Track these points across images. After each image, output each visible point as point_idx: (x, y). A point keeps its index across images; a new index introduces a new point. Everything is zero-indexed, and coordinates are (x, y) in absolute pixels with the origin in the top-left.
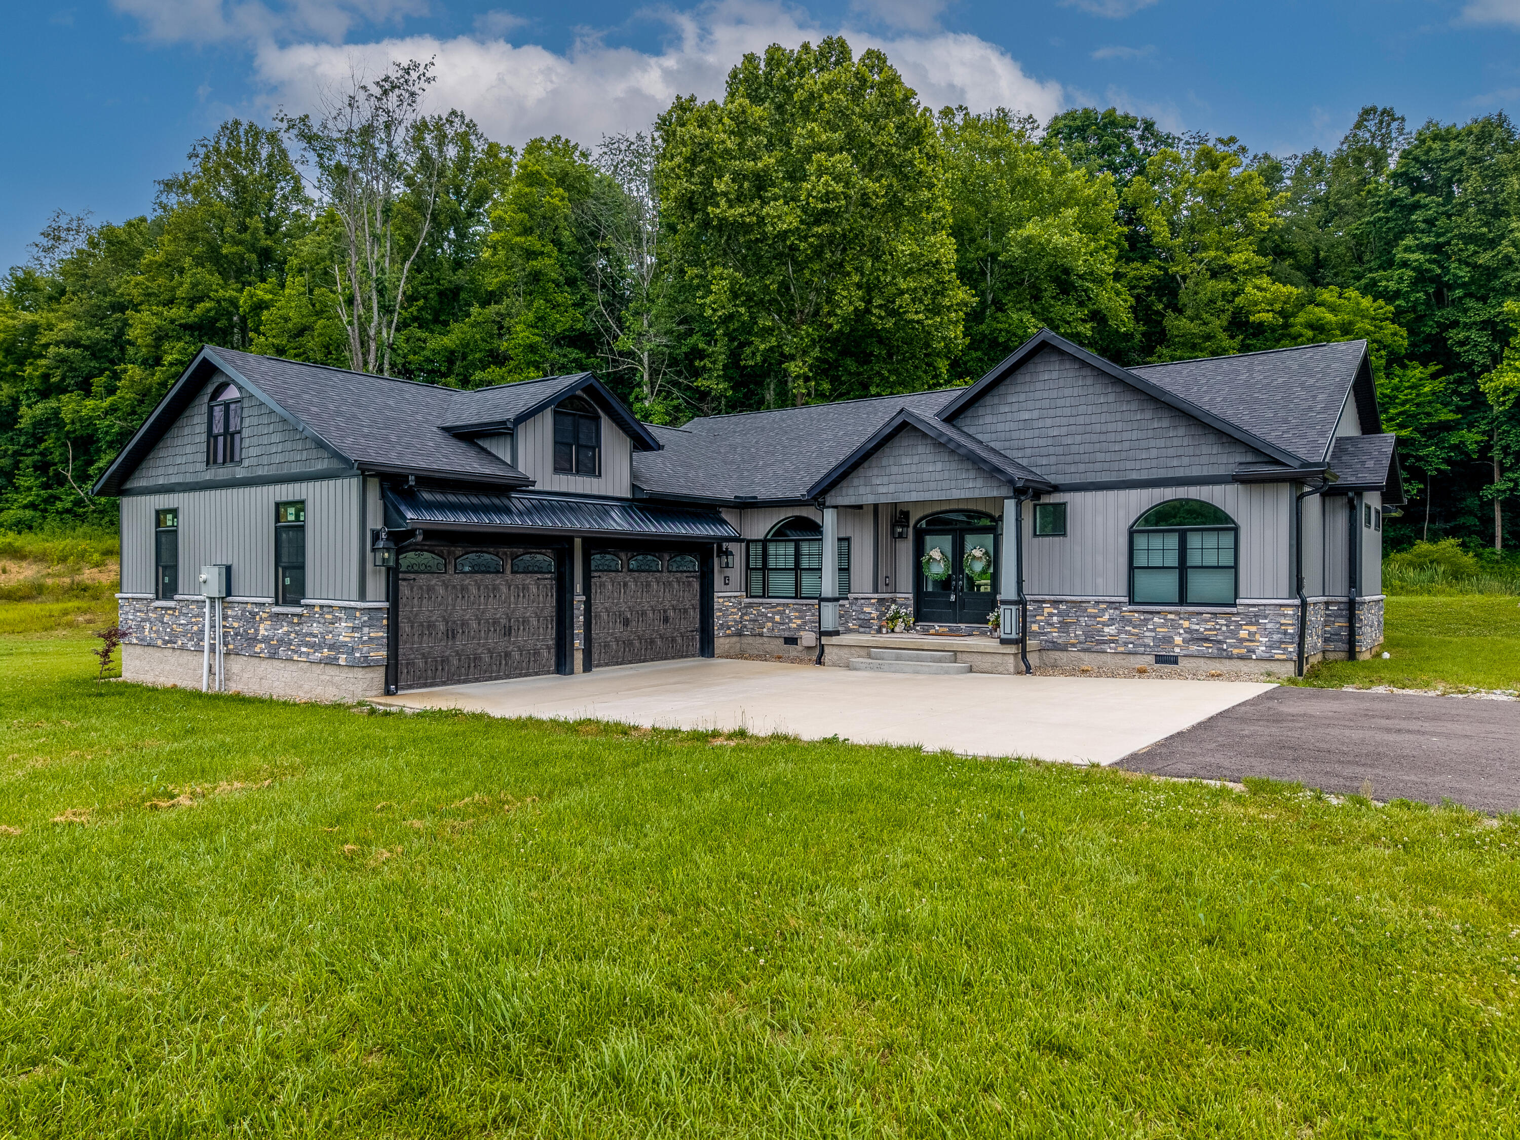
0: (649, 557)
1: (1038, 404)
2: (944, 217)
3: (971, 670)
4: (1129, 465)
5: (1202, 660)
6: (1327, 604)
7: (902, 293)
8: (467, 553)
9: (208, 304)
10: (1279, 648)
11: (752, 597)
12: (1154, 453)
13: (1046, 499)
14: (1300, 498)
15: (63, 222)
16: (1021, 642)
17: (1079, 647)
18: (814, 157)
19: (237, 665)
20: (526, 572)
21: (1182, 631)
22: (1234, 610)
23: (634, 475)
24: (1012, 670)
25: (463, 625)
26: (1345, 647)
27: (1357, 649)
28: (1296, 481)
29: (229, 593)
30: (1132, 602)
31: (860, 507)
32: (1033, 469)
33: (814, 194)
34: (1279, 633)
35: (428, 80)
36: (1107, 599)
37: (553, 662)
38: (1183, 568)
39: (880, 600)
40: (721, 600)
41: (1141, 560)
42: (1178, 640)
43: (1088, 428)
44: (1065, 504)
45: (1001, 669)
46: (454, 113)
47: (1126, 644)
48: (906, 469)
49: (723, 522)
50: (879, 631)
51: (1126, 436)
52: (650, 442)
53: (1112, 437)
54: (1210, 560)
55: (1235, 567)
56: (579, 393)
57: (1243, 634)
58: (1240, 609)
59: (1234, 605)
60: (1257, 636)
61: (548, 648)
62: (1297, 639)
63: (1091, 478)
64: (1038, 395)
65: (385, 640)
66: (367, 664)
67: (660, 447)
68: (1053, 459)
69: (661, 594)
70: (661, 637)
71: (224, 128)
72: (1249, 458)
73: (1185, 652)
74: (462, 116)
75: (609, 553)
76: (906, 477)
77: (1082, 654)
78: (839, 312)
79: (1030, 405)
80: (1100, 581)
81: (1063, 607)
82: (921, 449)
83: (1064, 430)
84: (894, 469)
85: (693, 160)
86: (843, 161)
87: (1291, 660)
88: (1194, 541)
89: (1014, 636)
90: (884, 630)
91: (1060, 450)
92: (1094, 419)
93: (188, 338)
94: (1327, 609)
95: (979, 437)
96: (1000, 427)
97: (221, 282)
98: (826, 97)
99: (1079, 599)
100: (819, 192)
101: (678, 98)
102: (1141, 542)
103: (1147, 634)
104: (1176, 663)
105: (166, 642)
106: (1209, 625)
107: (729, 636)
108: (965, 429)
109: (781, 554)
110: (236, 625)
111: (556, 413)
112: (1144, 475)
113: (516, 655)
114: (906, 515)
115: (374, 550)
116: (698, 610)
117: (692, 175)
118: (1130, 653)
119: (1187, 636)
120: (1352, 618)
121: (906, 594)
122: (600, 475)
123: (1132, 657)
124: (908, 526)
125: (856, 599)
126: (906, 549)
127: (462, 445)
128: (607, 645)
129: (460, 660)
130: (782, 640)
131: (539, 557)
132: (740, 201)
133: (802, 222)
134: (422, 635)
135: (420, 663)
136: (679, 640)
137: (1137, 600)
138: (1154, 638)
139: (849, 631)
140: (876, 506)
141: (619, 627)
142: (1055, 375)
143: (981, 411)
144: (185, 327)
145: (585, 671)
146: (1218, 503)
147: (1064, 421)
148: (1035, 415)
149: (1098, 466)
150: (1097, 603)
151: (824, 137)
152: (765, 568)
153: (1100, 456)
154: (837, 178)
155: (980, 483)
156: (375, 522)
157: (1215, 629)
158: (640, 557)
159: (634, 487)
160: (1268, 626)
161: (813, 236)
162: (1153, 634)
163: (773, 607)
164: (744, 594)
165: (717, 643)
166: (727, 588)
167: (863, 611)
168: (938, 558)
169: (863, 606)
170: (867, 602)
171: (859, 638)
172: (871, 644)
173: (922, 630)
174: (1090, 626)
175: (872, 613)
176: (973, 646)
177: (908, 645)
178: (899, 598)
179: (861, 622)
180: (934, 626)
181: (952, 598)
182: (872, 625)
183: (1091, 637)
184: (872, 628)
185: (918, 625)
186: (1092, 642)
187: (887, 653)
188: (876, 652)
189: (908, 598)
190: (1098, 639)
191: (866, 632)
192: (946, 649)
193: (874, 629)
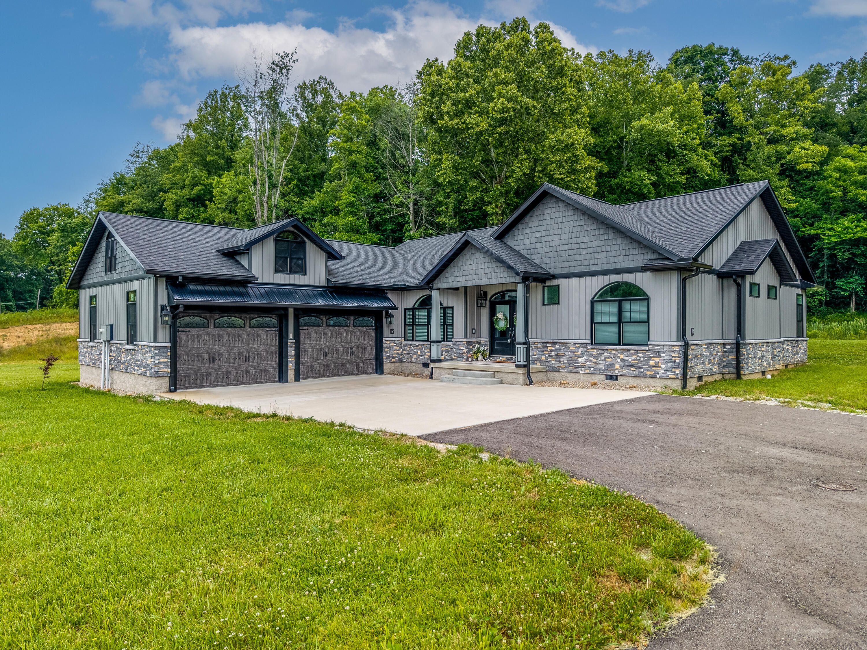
0: (341, 318)
1: (545, 228)
2: (584, 117)
3: (501, 382)
4: (592, 262)
5: (630, 378)
6: (724, 344)
7: (552, 163)
8: (221, 317)
9: (200, 187)
10: (671, 371)
11: (408, 340)
12: (604, 254)
13: (549, 283)
14: (684, 280)
15: (140, 148)
16: (527, 366)
17: (566, 369)
18: (496, 88)
19: (116, 375)
20: (260, 326)
21: (619, 361)
22: (646, 348)
23: (329, 272)
24: (522, 383)
25: (219, 355)
26: (735, 371)
27: (742, 372)
28: (680, 270)
29: (112, 338)
30: (593, 343)
31: (457, 289)
32: (542, 266)
33: (496, 109)
34: (671, 362)
35: (294, 62)
36: (579, 341)
37: (277, 376)
38: (620, 322)
39: (468, 342)
40: (388, 342)
41: (598, 319)
42: (617, 366)
43: (570, 241)
44: (558, 286)
45: (516, 382)
46: (321, 77)
47: (590, 368)
48: (471, 267)
49: (388, 300)
50: (467, 360)
51: (590, 245)
52: (336, 255)
53: (582, 246)
54: (635, 318)
55: (648, 322)
56: (291, 229)
57: (652, 363)
58: (650, 347)
59: (647, 345)
60: (660, 364)
61: (274, 368)
62: (682, 365)
63: (572, 270)
64: (545, 222)
65: (169, 363)
66: (157, 375)
67: (342, 258)
68: (552, 260)
69: (349, 339)
70: (349, 362)
71: (210, 94)
72: (655, 256)
73: (621, 373)
74: (326, 79)
75: (314, 316)
76: (471, 272)
77: (567, 374)
78: (514, 176)
79: (541, 228)
80: (577, 331)
81: (557, 346)
82: (478, 256)
83: (558, 243)
84: (465, 267)
85: (433, 94)
86: (512, 89)
87: (678, 378)
88: (627, 306)
89: (522, 363)
90: (470, 359)
91: (556, 254)
92: (574, 235)
93: (190, 206)
94: (725, 348)
95: (515, 247)
96: (526, 241)
97: (207, 175)
98: (505, 53)
99: (565, 341)
100: (498, 108)
101: (428, 60)
102: (598, 307)
103: (601, 362)
104: (617, 380)
105: (93, 364)
106: (634, 357)
107: (394, 362)
108: (508, 243)
109: (421, 316)
110: (114, 355)
111: (276, 241)
112: (599, 268)
113: (253, 372)
114: (485, 293)
115: (161, 316)
116: (374, 348)
117: (432, 103)
118: (592, 374)
119: (622, 364)
120: (738, 353)
121: (485, 339)
122: (306, 274)
123: (593, 376)
124: (486, 300)
125: (456, 341)
126: (485, 313)
127: (225, 259)
128: (312, 367)
129: (217, 374)
130: (421, 365)
131: (268, 319)
132: (457, 116)
133: (490, 125)
134: (194, 361)
135: (193, 376)
136: (361, 364)
137: (597, 342)
138: (605, 365)
139: (452, 360)
140: (466, 288)
141: (321, 358)
142: (553, 210)
143: (516, 233)
144: (189, 199)
145: (296, 381)
146: (638, 284)
147: (558, 237)
148: (543, 234)
149: (575, 263)
150: (575, 344)
151: (503, 76)
152: (413, 324)
153: (577, 257)
154: (509, 100)
155: (506, 274)
156: (163, 300)
157: (637, 360)
158: (335, 318)
159: (328, 280)
160: (666, 358)
161: (497, 133)
162: (604, 362)
163: (417, 346)
164: (403, 339)
165: (385, 366)
166: (393, 335)
167: (459, 348)
168: (501, 318)
169: (459, 345)
170: (461, 343)
171: (449, 364)
172: (454, 367)
173: (493, 359)
174: (571, 357)
175: (463, 350)
176: (502, 368)
177: (471, 368)
178: (482, 341)
179: (458, 354)
180: (499, 357)
181: (509, 341)
182: (463, 356)
183: (572, 364)
184: (463, 358)
185: (491, 357)
186: (572, 367)
187: (460, 372)
188: (457, 372)
189: (487, 341)
190: (576, 365)
191: (461, 360)
192: (490, 370)
193: (465, 359)
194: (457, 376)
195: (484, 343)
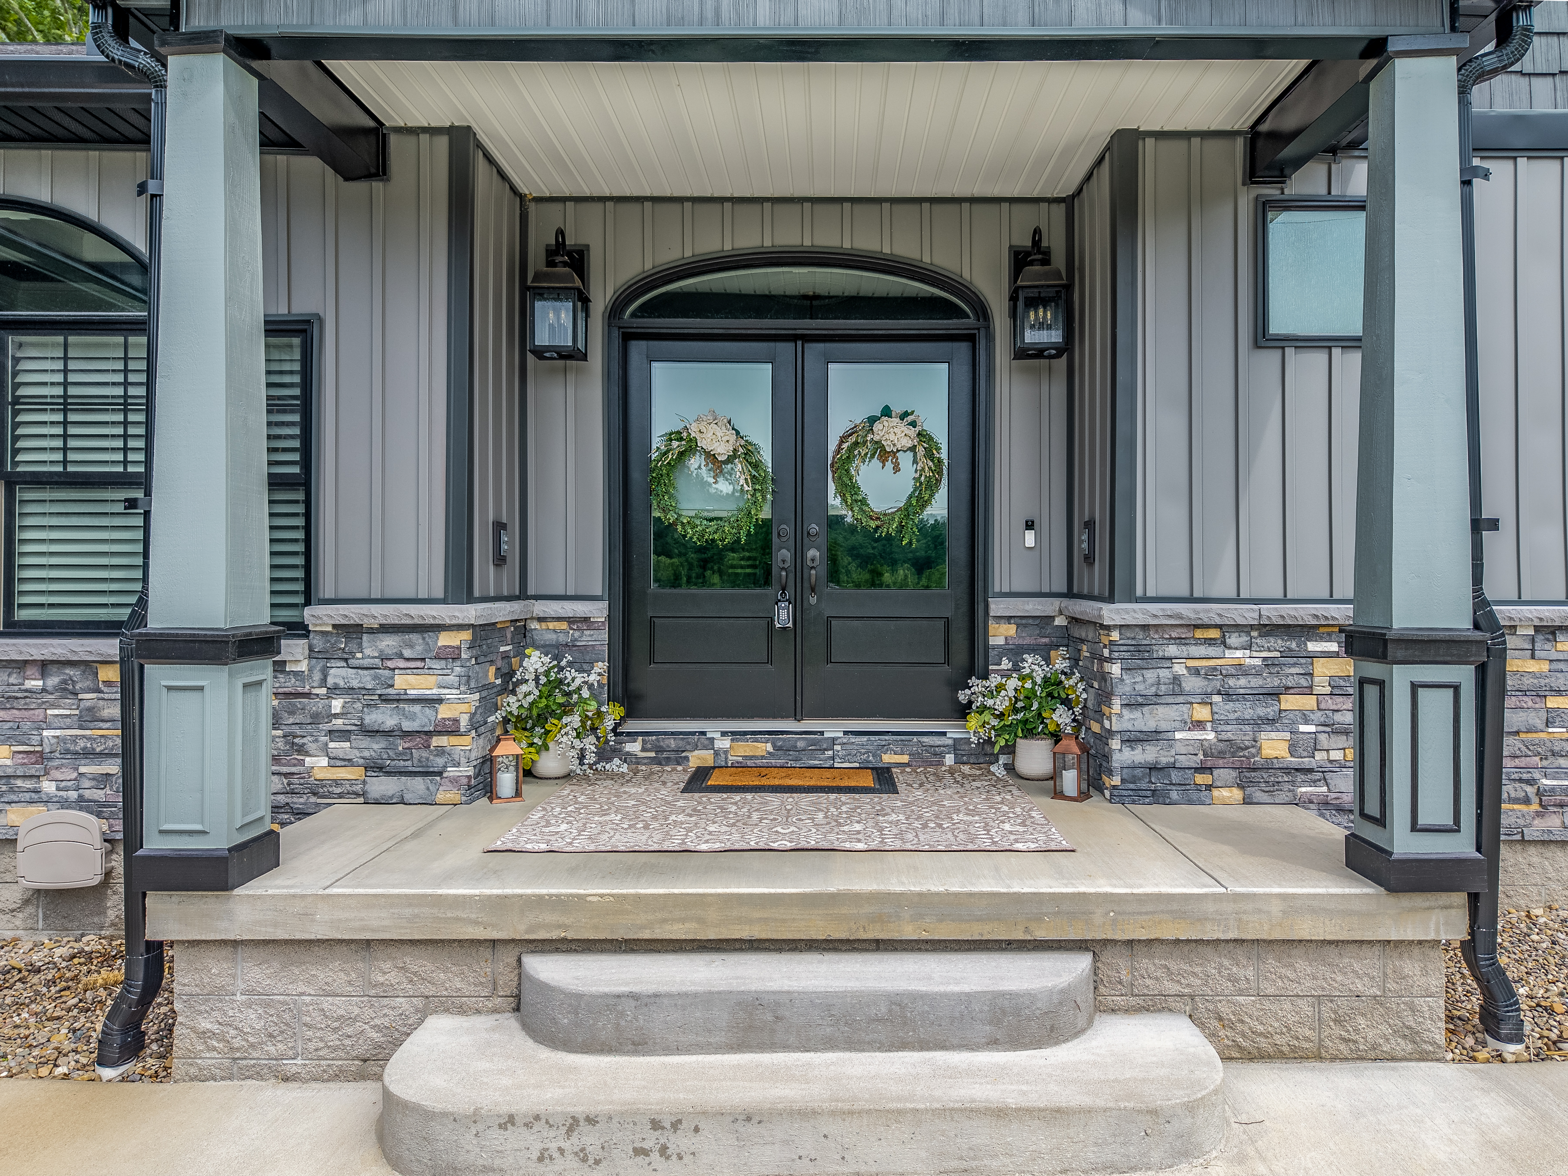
39: (478, 636)
90: (506, 781)
121: (579, 604)
126: (574, 407)
167: (390, 691)
168: (722, 450)
169: (389, 664)
170: (411, 646)
171: (429, 891)
172: (522, 927)
173: (653, 754)
174: (1517, 733)
175: (440, 701)
176: (1210, 908)
177: (784, 921)
178: (541, 620)
179: (375, 747)
180: (703, 733)
181: (783, 614)
182: (440, 761)
183: (1521, 780)
184: (440, 774)
185: (629, 734)
186: (1527, 801)
187: (669, 995)
188: (594, 989)
189: (586, 620)
190: (1552, 790)
191: (408, 797)
192: (1041, 934)
193: (454, 781)
194: (635, 1052)
195: (562, 638)
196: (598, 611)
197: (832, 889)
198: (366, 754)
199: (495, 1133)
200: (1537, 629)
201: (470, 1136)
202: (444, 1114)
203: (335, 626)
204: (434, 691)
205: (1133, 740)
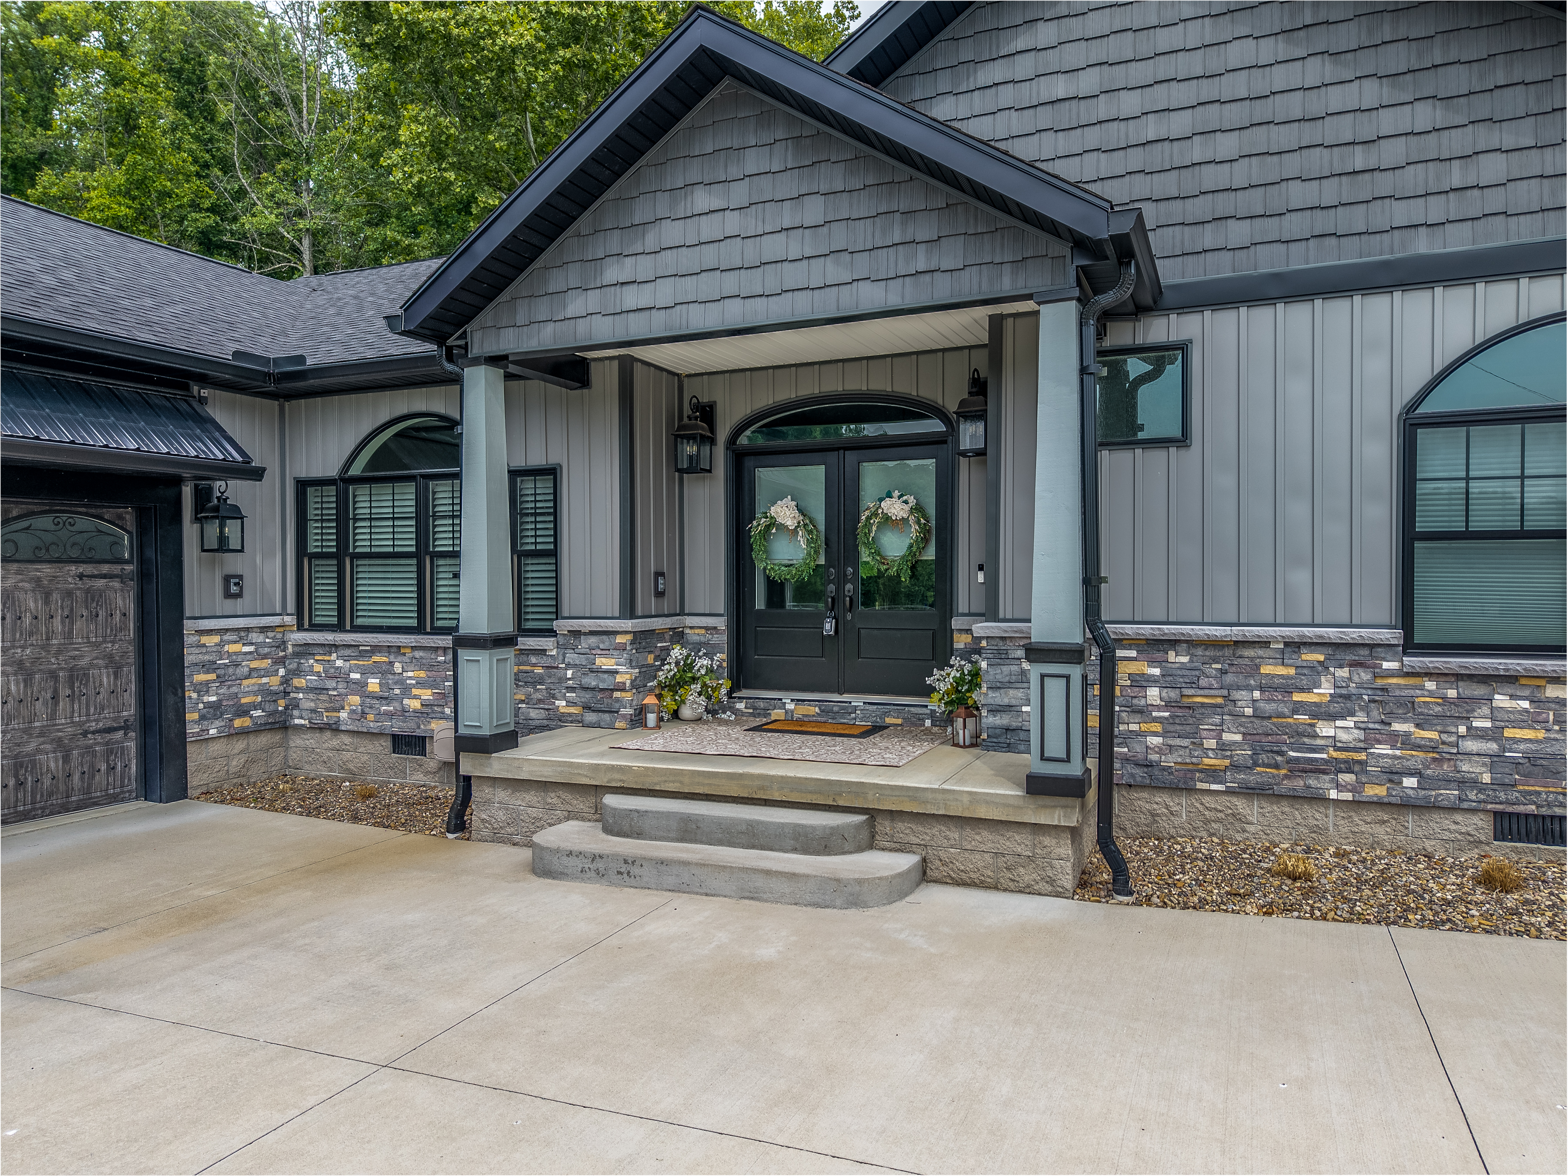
1: (1093, 52)
3: (927, 875)
4: (1405, 212)
11: (315, 627)
13: (1127, 336)
17: (1233, 780)
30: (1410, 646)
36: (1328, 634)
39: (641, 637)
40: (210, 641)
41: (1442, 511)
44: (1183, 347)
45: (1027, 875)
47: (1393, 775)
49: (205, 424)
50: (638, 720)
53: (1340, 129)
63: (1274, 261)
81: (1178, 659)
89: (1073, 768)
90: (651, 718)
99: (1235, 633)
102: (1443, 454)
103: (1471, 745)
107: (244, 733)
109: (382, 516)
112: (1459, 241)
114: (707, 408)
116: (130, 674)
118: (1406, 806)
121: (708, 619)
123: (1412, 816)
124: (713, 442)
125: (576, 634)
126: (707, 500)
130: (387, 743)
136: (49, 760)
137: (1426, 636)
138: (1495, 760)
149: (1293, 224)
150: (1294, 646)
152: (342, 553)
153: (1302, 194)
162: (1493, 747)
163: (363, 655)
164: (290, 620)
165: (195, 756)
166: (239, 605)
167: (594, 666)
168: (790, 523)
169: (594, 652)
170: (604, 643)
171: (568, 760)
172: (606, 780)
173: (751, 711)
174: (1270, 718)
175: (617, 673)
176: (930, 796)
177: (719, 786)
178: (691, 628)
179: (588, 695)
180: (781, 699)
181: (827, 626)
182: (617, 705)
183: (1272, 751)
184: (617, 712)
185: (739, 698)
186: (1277, 766)
187: (651, 812)
188: (621, 807)
189: (715, 628)
190: (1297, 759)
191: (602, 724)
192: (841, 803)
193: (624, 716)
194: (638, 838)
195: (703, 639)
196: (721, 623)
197: (741, 771)
198: (583, 700)
199: (565, 858)
200: (1286, 644)
201: (556, 859)
202: (547, 848)
203: (569, 631)
204: (615, 667)
205: (995, 710)
